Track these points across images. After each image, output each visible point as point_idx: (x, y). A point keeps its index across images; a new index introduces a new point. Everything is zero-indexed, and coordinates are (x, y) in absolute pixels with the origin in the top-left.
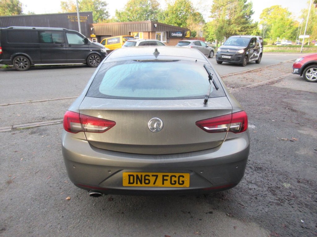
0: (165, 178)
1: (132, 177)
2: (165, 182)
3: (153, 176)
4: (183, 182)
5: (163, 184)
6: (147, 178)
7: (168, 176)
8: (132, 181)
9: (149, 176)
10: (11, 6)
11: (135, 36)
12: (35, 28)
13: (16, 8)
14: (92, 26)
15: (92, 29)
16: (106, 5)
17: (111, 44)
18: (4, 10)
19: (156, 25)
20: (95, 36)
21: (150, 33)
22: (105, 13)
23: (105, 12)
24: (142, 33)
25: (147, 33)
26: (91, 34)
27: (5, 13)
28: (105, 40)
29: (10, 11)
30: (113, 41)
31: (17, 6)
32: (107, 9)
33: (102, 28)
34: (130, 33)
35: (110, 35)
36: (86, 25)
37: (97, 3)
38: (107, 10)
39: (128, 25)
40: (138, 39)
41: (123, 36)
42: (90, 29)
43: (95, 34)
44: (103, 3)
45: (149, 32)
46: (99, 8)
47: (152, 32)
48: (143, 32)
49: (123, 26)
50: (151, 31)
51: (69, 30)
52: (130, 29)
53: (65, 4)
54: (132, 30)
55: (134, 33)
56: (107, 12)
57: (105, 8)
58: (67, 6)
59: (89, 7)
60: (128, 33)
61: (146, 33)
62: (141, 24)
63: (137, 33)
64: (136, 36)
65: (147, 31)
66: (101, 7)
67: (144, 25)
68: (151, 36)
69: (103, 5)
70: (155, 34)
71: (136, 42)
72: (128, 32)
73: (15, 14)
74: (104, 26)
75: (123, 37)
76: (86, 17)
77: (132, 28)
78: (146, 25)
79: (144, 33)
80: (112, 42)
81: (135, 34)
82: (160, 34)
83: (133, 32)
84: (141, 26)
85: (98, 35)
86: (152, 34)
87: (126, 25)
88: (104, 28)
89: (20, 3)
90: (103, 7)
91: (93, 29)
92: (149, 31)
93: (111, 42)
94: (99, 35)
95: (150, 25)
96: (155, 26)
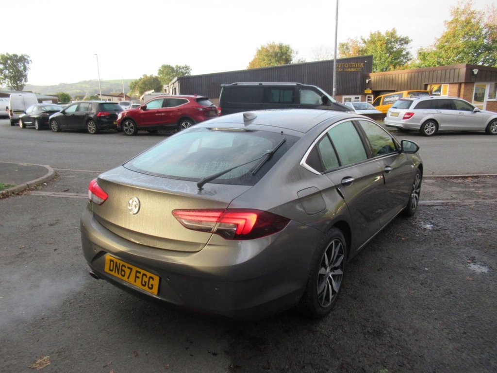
0: (138, 275)
1: (112, 263)
2: (137, 279)
3: (129, 268)
4: (152, 285)
5: (135, 281)
6: (124, 268)
7: (140, 273)
8: (111, 268)
9: (125, 267)
10: (279, 55)
11: (433, 91)
12: (261, 84)
13: (284, 57)
14: (369, 77)
15: (367, 81)
16: (407, 42)
17: (389, 104)
18: (270, 60)
19: (476, 71)
20: (370, 91)
21: (463, 86)
22: (404, 55)
23: (404, 53)
24: (448, 85)
25: (457, 86)
26: (366, 89)
27: (270, 64)
28: (381, 97)
29: (276, 61)
30: (392, 99)
31: (286, 53)
32: (408, 48)
33: (383, 80)
34: (426, 86)
35: (393, 89)
36: (359, 76)
37: (393, 40)
38: (407, 51)
39: (424, 73)
40: (440, 95)
41: (410, 91)
42: (366, 82)
43: (371, 89)
44: (402, 39)
45: (460, 84)
46: (395, 48)
47: (466, 83)
48: (450, 83)
49: (416, 74)
50: (463, 81)
51: (304, 85)
52: (427, 80)
53: (345, 47)
54: (431, 80)
55: (433, 86)
56: (408, 54)
57: (404, 47)
58: (347, 48)
59: (378, 48)
60: (423, 86)
61: (454, 85)
62: (448, 71)
63: (439, 85)
64: (435, 91)
65: (456, 81)
66: (398, 47)
67: (452, 71)
68: (464, 90)
69: (402, 42)
70: (473, 87)
71: (411, 102)
72: (424, 84)
73: (283, 64)
74: (386, 76)
75: (409, 93)
76: (362, 64)
77: (431, 77)
78: (457, 71)
79: (452, 86)
80: (390, 101)
81: (435, 87)
82: (485, 86)
83: (431, 84)
84: (448, 74)
85: (375, 90)
86: (465, 87)
87: (420, 74)
88: (386, 79)
89: (290, 50)
90: (402, 47)
91: (369, 82)
92: (459, 82)
93: (387, 102)
94: (377, 90)
95: (463, 70)
96: (473, 72)
